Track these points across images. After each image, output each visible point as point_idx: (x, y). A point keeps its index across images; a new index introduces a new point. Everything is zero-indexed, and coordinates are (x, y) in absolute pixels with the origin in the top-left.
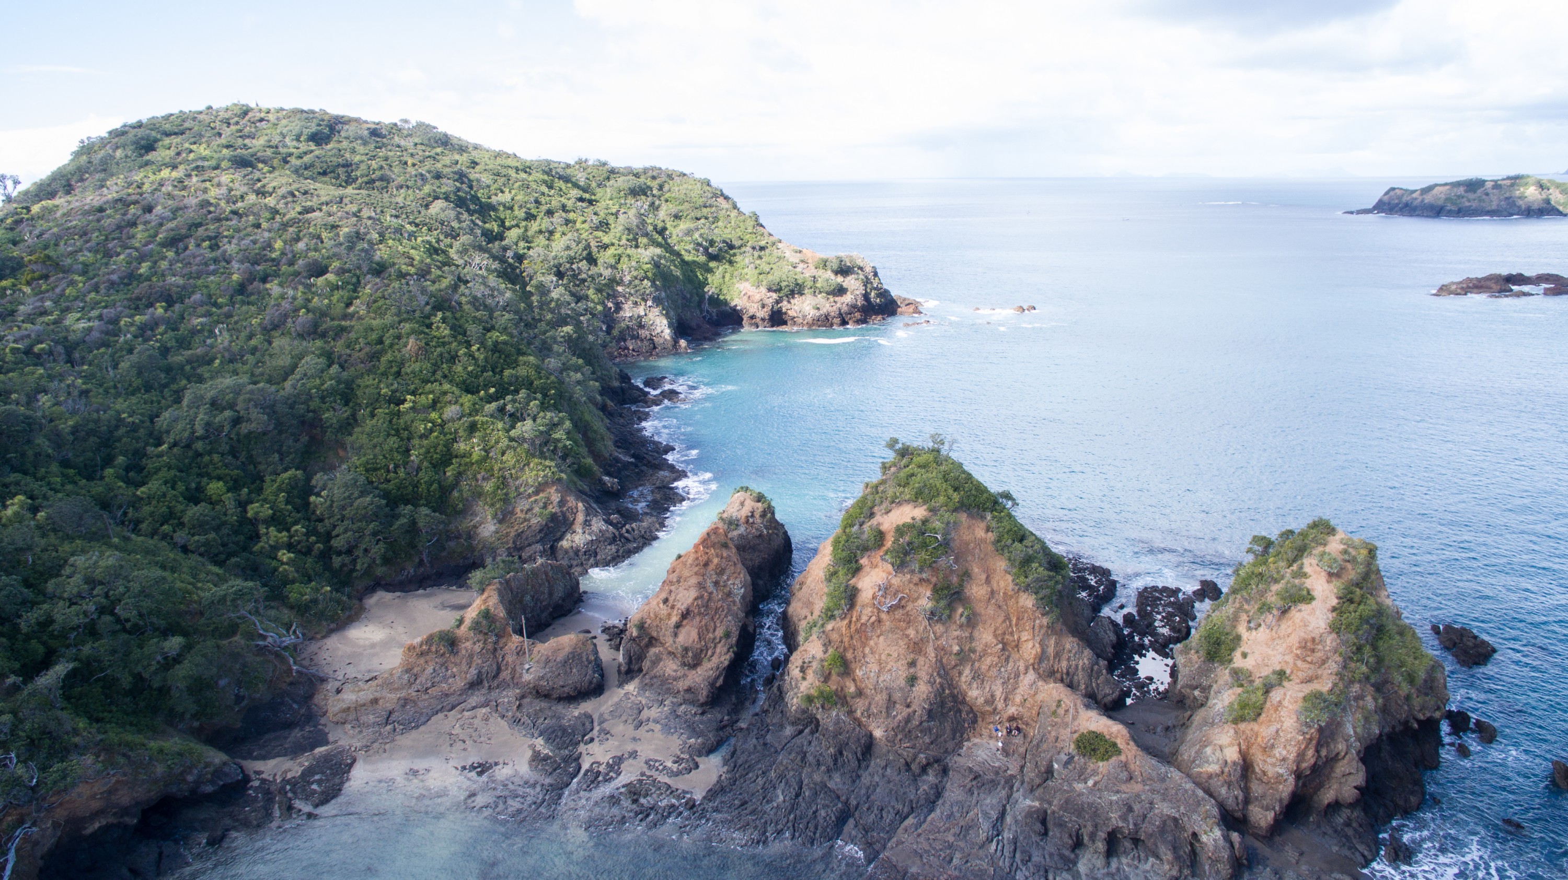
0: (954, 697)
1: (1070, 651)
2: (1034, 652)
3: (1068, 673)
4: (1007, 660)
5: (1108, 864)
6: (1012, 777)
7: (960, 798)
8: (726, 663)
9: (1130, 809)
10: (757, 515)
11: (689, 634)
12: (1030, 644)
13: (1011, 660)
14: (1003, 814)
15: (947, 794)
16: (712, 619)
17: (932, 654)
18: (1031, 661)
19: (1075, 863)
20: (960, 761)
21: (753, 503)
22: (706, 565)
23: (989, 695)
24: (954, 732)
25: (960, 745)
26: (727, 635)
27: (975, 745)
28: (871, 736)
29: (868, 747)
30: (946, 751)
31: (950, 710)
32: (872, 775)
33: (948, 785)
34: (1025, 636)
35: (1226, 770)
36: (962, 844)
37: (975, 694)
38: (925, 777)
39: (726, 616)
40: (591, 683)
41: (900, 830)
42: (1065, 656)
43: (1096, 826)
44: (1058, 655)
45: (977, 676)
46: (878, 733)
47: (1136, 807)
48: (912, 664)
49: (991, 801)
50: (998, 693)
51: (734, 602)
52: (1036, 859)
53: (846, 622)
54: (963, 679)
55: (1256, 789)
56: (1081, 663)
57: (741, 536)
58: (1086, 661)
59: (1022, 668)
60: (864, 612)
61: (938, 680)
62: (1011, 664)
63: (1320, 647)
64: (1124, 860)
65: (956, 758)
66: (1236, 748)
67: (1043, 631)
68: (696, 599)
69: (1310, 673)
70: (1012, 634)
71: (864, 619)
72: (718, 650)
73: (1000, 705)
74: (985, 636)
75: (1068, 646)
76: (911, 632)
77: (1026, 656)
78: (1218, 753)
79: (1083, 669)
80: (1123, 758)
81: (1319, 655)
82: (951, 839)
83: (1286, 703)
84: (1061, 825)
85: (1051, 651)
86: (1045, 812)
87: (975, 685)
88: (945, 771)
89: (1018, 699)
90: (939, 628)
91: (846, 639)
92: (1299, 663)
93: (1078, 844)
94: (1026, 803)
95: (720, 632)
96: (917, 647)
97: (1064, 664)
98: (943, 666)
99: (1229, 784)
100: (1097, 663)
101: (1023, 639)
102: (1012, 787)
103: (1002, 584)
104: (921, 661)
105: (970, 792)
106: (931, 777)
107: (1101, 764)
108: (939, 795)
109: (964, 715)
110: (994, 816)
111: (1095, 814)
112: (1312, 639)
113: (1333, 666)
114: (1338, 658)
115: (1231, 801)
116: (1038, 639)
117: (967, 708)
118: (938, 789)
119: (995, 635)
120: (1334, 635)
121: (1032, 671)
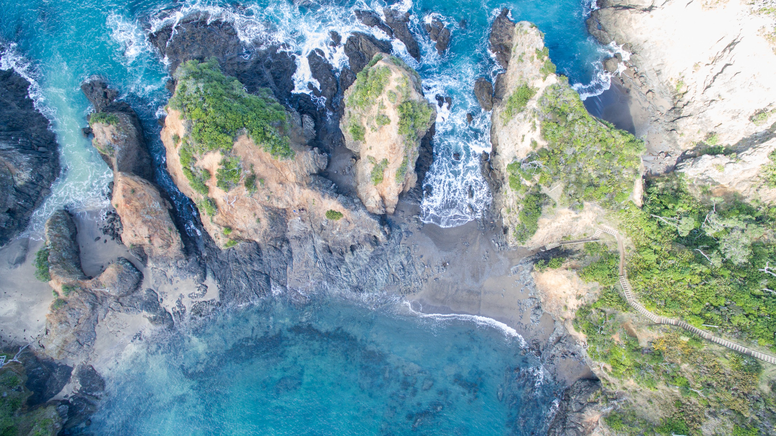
0: (276, 213)
1: (304, 162)
2: (293, 176)
3: (307, 171)
4: (286, 187)
5: (353, 254)
6: (310, 231)
7: (299, 251)
8: (180, 239)
9: (354, 237)
10: (116, 132)
11: (157, 241)
12: (290, 174)
14: (315, 250)
15: (293, 251)
16: (161, 229)
17: (259, 207)
18: (294, 181)
19: (344, 260)
20: (290, 235)
21: (108, 128)
22: (137, 210)
23: (286, 203)
24: (282, 224)
25: (286, 226)
26: (171, 229)
27: (291, 223)
28: (256, 243)
29: (258, 247)
30: (284, 232)
31: (276, 218)
32: (266, 257)
33: (292, 247)
34: (287, 173)
35: (377, 204)
36: (308, 269)
37: (281, 205)
38: (283, 248)
39: (164, 223)
40: (137, 278)
41: (288, 274)
42: (304, 165)
43: (346, 247)
44: (301, 168)
45: (278, 199)
46: (258, 240)
47: (356, 235)
48: (255, 215)
49: (308, 246)
50: (289, 200)
51: (161, 213)
52: (333, 264)
53: (220, 215)
54: (274, 204)
55: (387, 203)
56: (310, 161)
58: (311, 159)
59: (292, 186)
60: (225, 207)
61: (267, 213)
62: (288, 188)
64: (358, 250)
65: (288, 233)
66: (378, 195)
67: (292, 165)
68: (149, 230)
69: (396, 158)
70: (282, 175)
71: (226, 210)
72: (173, 237)
73: (292, 203)
74: (273, 185)
75: (303, 160)
76: (247, 205)
77: (291, 180)
78: (373, 200)
79: (311, 163)
80: (344, 217)
81: (397, 148)
82: (304, 269)
83: (390, 177)
84: (335, 251)
85: (298, 169)
86: (328, 246)
87: (279, 203)
88: (288, 242)
89: (297, 198)
90: (256, 196)
91: (225, 220)
92: (391, 155)
93: (342, 254)
94: (320, 242)
95: (167, 231)
96: (253, 208)
97: (305, 169)
98: (265, 206)
99: (379, 209)
100: (315, 153)
102: (312, 237)
103: (267, 157)
104: (257, 211)
105: (301, 246)
106: (285, 248)
107: (338, 221)
108: (291, 253)
109: (281, 214)
110: (313, 252)
111: (344, 243)
112: (394, 144)
113: (402, 149)
114: (403, 145)
115: (381, 213)
116: (292, 170)
117: (281, 211)
118: (290, 251)
119: (277, 182)
120: (400, 135)
121: (296, 186)
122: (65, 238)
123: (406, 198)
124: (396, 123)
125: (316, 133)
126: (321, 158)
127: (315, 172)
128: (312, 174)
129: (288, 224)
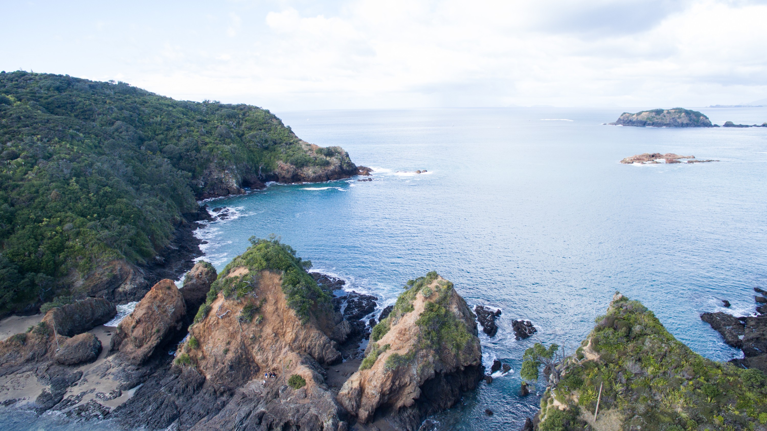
0: (248, 360)
1: (313, 337)
2: (291, 337)
3: (309, 347)
4: (277, 341)
6: (262, 397)
7: (232, 408)
8: (155, 345)
9: (298, 411)
10: (204, 274)
11: (138, 331)
12: (290, 334)
13: (279, 341)
14: (248, 415)
15: (227, 405)
16: (152, 323)
17: (239, 338)
18: (289, 342)
20: (241, 390)
21: (203, 268)
22: (155, 298)
23: (265, 358)
24: (244, 376)
25: (245, 382)
26: (158, 331)
27: (253, 382)
28: (205, 378)
29: (201, 383)
30: (237, 385)
31: (244, 365)
32: (198, 397)
33: (230, 402)
34: (289, 330)
35: (351, 392)
37: (259, 358)
38: (221, 398)
39: (160, 322)
41: (197, 424)
42: (310, 339)
43: (281, 420)
44: (305, 339)
45: (261, 349)
46: (208, 377)
47: (301, 410)
48: (229, 343)
49: (246, 409)
50: (270, 356)
51: (167, 316)
53: (203, 323)
54: (254, 350)
55: (363, 401)
56: (318, 342)
57: (193, 284)
58: (322, 342)
59: (283, 345)
60: (212, 319)
61: (240, 351)
62: (279, 343)
63: (408, 333)
66: (359, 382)
67: (298, 327)
68: (144, 314)
69: (400, 345)
70: (282, 329)
71: (211, 322)
72: (152, 339)
73: (270, 363)
74: (268, 330)
75: (312, 335)
76: (231, 328)
77: (287, 339)
78: (350, 385)
79: (319, 345)
80: (306, 387)
81: (407, 336)
83: (383, 360)
84: (266, 419)
85: (301, 337)
87: (259, 354)
88: (232, 395)
89: (279, 360)
90: (245, 326)
91: (202, 332)
92: (397, 341)
94: (261, 409)
95: (154, 330)
96: (232, 335)
97: (308, 343)
98: (244, 344)
99: (350, 399)
100: (329, 343)
101: (288, 331)
102: (259, 402)
103: (283, 305)
104: (233, 342)
105: (238, 404)
106: (224, 398)
107: (296, 390)
108: (223, 406)
109: (252, 368)
110: (243, 415)
111: (283, 414)
112: (405, 329)
113: (412, 342)
114: (416, 338)
115: (350, 408)
116: (295, 331)
117: (255, 365)
118: (224, 404)
119: (273, 329)
120: (417, 327)
121: (287, 347)
122: (93, 314)
123: (394, 418)
124: (419, 313)
125: (346, 339)
126: (332, 351)
127: (316, 355)
128: (310, 354)
129: (249, 382)
